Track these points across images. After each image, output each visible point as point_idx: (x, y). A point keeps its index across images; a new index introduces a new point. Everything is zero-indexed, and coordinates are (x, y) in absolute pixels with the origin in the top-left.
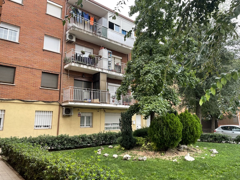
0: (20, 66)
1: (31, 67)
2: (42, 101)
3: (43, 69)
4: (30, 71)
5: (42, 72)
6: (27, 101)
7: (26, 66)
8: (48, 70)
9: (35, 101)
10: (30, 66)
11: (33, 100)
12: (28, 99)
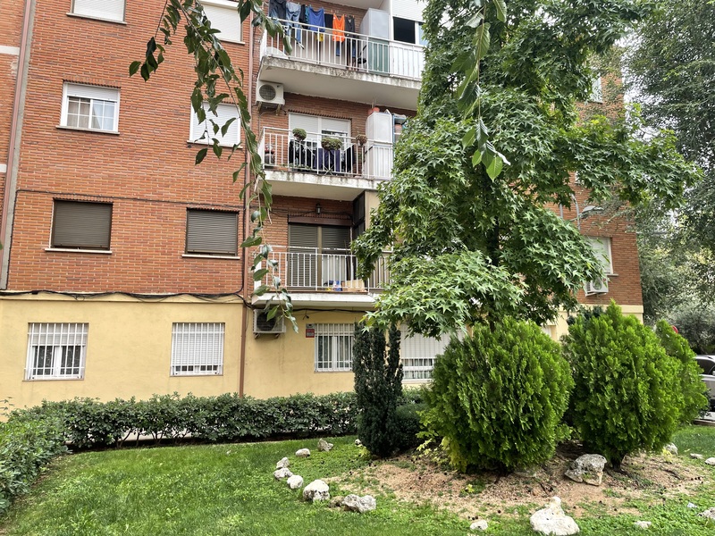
0: (123, 198)
1: (156, 197)
2: (190, 294)
3: (190, 201)
4: (153, 211)
5: (188, 209)
6: (147, 297)
7: (142, 198)
8: (206, 202)
9: (169, 294)
10: (151, 196)
11: (163, 291)
12: (150, 291)
